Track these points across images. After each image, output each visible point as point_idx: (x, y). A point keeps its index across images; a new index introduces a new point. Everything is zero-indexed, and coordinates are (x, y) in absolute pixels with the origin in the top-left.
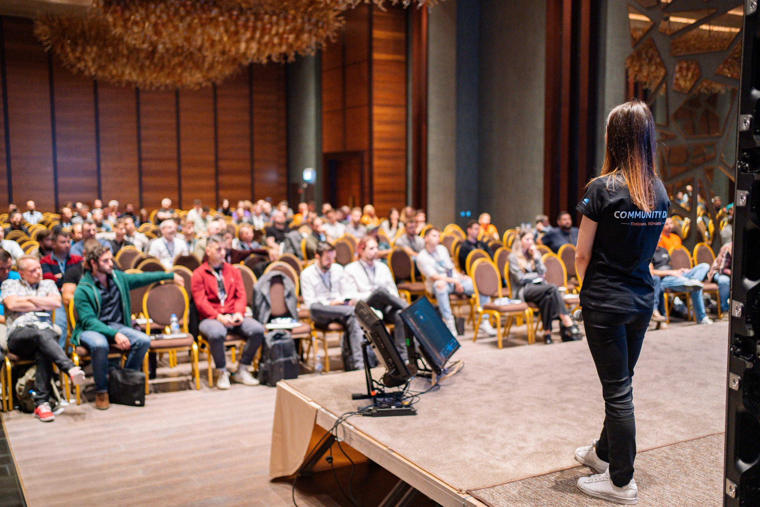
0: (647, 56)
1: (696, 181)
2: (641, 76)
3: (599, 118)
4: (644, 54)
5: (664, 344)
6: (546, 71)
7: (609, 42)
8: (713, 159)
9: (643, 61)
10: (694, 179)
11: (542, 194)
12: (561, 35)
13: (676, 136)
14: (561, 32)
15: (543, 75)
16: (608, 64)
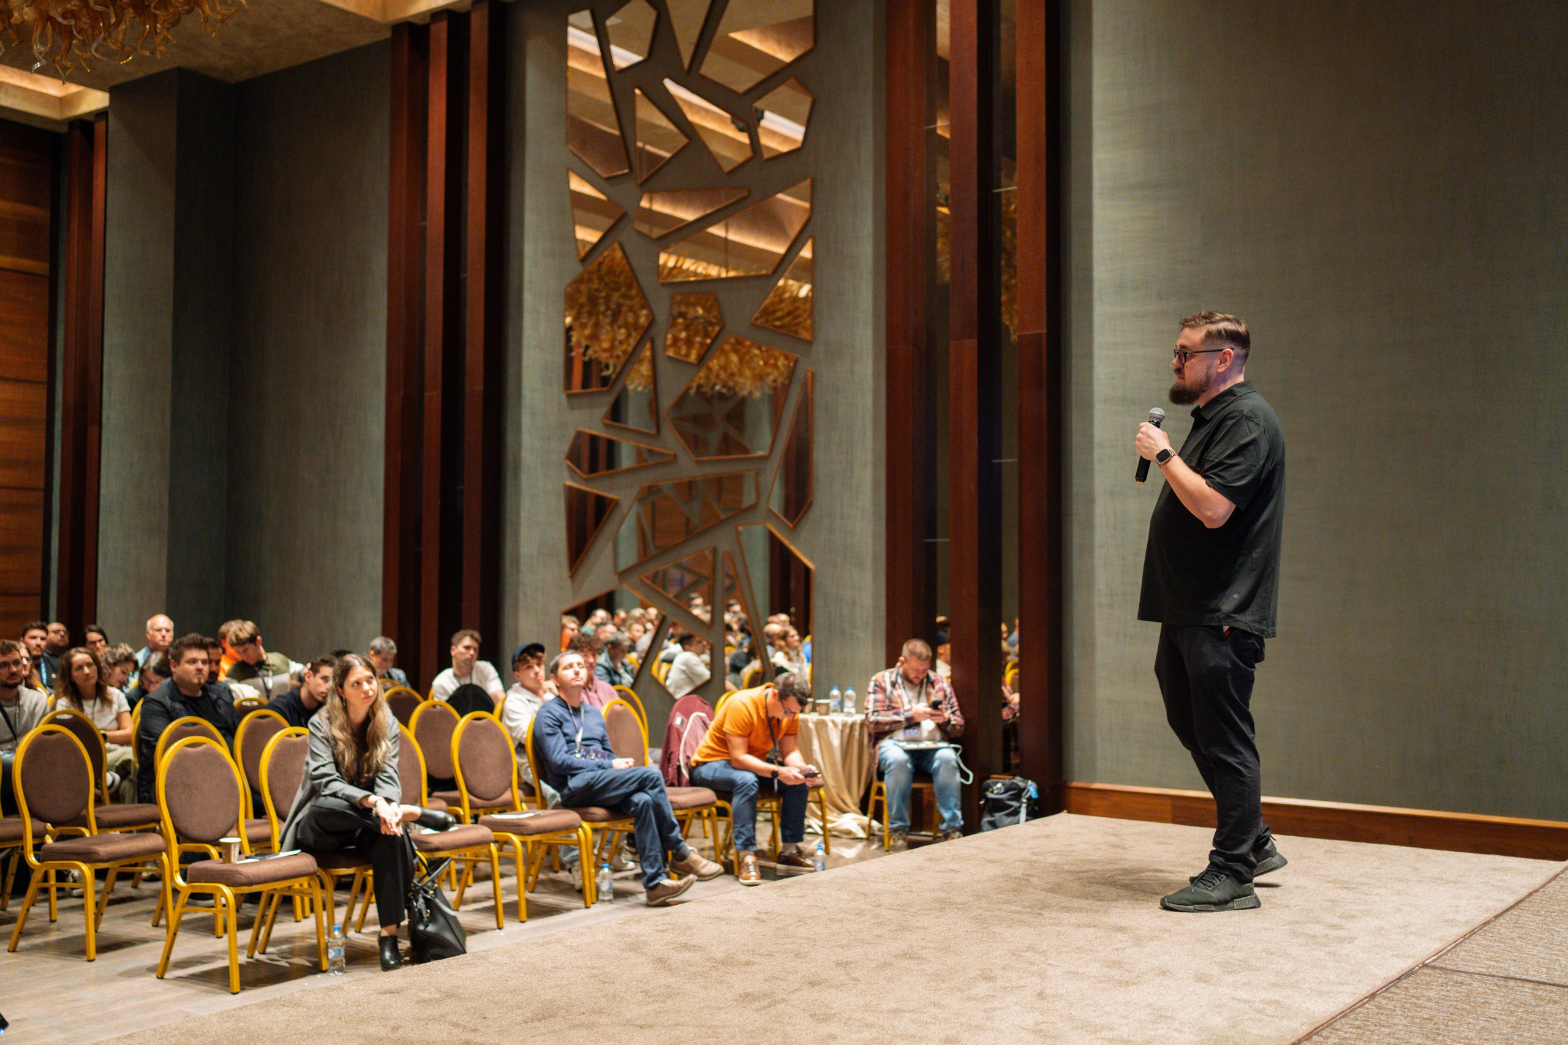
0: (608, 308)
1: (720, 557)
2: (597, 348)
3: (510, 414)
4: (602, 301)
5: (686, 947)
6: (390, 309)
7: (529, 249)
8: (754, 507)
9: (601, 317)
10: (714, 551)
11: (379, 591)
12: (424, 230)
13: (675, 456)
14: (422, 224)
15: (382, 316)
16: (527, 297)
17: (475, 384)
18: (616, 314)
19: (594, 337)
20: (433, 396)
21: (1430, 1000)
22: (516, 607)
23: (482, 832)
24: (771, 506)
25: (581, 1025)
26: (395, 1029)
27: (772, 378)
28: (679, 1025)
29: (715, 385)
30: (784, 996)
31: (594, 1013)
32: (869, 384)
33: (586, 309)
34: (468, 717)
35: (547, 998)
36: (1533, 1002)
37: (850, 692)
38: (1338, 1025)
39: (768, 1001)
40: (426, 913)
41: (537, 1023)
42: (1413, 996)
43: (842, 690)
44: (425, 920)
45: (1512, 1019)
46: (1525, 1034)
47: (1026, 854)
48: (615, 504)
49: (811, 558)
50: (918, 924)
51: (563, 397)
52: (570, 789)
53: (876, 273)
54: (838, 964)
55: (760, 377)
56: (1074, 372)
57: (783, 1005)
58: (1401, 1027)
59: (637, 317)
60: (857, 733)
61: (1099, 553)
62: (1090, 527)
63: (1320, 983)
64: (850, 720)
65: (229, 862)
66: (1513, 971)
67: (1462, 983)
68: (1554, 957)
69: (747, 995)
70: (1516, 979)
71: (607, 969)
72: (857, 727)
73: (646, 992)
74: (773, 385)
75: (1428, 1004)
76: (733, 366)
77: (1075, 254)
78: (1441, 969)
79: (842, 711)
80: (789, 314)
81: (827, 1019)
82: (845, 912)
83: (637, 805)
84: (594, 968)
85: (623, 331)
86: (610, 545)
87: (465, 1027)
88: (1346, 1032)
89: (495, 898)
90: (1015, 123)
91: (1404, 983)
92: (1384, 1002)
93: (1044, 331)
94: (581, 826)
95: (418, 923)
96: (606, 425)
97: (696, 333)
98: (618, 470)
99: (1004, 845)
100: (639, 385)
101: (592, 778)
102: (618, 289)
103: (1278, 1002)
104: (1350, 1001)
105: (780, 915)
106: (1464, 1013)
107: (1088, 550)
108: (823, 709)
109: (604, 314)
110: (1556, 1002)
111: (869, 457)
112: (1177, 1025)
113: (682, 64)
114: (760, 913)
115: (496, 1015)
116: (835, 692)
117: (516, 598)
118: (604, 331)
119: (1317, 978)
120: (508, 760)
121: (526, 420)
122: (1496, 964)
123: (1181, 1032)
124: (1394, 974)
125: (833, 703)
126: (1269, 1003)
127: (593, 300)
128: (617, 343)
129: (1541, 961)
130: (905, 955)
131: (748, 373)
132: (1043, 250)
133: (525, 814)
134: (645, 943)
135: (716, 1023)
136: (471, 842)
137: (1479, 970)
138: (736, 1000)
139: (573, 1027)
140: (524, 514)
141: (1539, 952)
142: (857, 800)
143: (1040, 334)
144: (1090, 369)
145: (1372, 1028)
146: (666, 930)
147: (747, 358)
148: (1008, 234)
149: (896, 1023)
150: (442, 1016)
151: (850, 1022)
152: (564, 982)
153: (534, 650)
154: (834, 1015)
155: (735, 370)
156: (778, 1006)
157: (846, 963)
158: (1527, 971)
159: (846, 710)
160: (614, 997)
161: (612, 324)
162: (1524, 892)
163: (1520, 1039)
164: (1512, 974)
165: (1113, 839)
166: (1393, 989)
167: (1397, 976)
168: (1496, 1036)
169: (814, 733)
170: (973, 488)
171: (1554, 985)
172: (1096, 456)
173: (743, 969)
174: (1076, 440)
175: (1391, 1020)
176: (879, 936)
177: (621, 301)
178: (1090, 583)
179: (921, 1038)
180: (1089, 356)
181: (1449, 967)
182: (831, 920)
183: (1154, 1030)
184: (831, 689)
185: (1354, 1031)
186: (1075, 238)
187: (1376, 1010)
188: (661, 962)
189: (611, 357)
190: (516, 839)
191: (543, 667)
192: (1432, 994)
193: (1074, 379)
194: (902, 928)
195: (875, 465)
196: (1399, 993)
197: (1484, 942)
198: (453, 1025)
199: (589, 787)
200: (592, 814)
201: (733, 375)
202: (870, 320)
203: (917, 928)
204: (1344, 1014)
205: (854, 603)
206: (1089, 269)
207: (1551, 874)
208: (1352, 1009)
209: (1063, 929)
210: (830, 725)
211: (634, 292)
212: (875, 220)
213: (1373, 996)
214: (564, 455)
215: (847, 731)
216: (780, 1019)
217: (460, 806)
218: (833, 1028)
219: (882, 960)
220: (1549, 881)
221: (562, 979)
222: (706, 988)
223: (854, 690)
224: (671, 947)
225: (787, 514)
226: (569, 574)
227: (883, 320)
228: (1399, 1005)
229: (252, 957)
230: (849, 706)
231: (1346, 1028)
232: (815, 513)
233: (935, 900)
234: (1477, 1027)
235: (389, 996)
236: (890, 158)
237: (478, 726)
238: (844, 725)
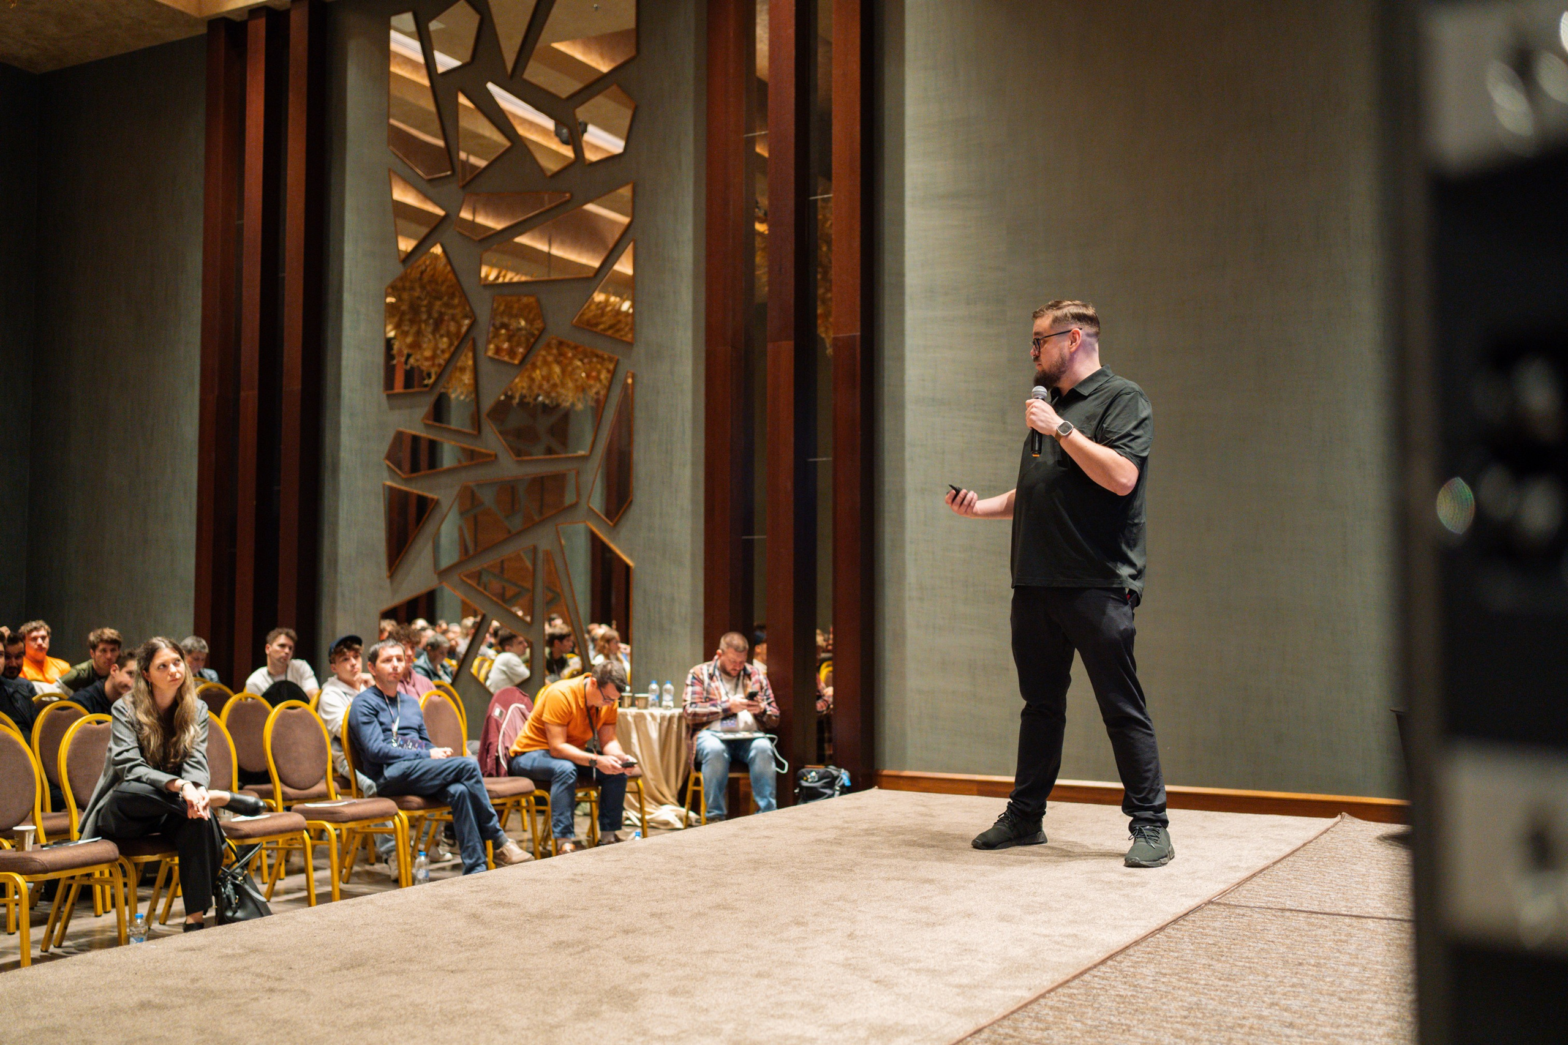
0: (430, 316)
1: (540, 555)
2: (418, 357)
3: (329, 415)
4: (423, 309)
5: (501, 904)
6: (205, 307)
7: (348, 248)
8: (574, 506)
9: (423, 326)
10: (535, 549)
11: (192, 594)
12: (240, 230)
13: (496, 456)
14: (239, 222)
15: (197, 315)
16: (347, 297)
17: (292, 384)
18: (438, 324)
19: (416, 345)
20: (249, 396)
21: (1214, 929)
22: (333, 609)
23: (294, 819)
24: (591, 505)
25: (391, 972)
26: (194, 981)
27: (594, 390)
28: (491, 969)
29: (538, 395)
30: (598, 943)
31: (405, 961)
32: (688, 386)
33: (407, 317)
34: (281, 706)
35: (357, 950)
36: (1306, 928)
37: (668, 686)
38: (1131, 951)
39: (581, 947)
40: (234, 900)
41: (345, 972)
42: (1199, 927)
43: (661, 684)
44: (234, 906)
45: (1288, 942)
46: (1299, 953)
47: (839, 823)
48: (437, 503)
49: (631, 556)
50: (732, 881)
51: (384, 396)
52: (385, 778)
53: (696, 277)
54: (653, 915)
55: (582, 389)
56: (887, 373)
57: (597, 950)
58: (1188, 952)
59: (460, 326)
60: (675, 726)
61: (909, 548)
62: (901, 523)
63: (1115, 919)
64: (668, 713)
65: (23, 849)
66: (1289, 904)
67: (1243, 915)
68: (1325, 893)
69: (561, 943)
70: (1291, 910)
71: (419, 925)
72: (675, 720)
73: (459, 943)
74: (595, 397)
75: (1213, 933)
76: (556, 377)
77: (888, 260)
78: (1225, 904)
79: (660, 706)
80: (611, 327)
81: (640, 960)
82: (661, 873)
83: (453, 796)
84: (406, 924)
85: (445, 340)
86: (430, 544)
87: (269, 977)
88: (1138, 957)
89: (308, 889)
90: (831, 133)
91: (1191, 917)
92: (1173, 932)
93: (859, 334)
94: (397, 814)
95: (226, 909)
96: (427, 426)
97: (519, 345)
98: (439, 469)
99: (817, 816)
100: (462, 393)
101: (408, 768)
102: (440, 298)
103: (1076, 936)
104: (1143, 933)
105: (595, 876)
106: (1245, 938)
107: (900, 546)
108: (642, 703)
109: (426, 322)
110: (1326, 927)
111: (688, 456)
112: (981, 956)
113: (505, 68)
114: (575, 875)
115: (303, 966)
116: (654, 686)
117: (334, 600)
118: (426, 339)
119: (1112, 915)
120: (323, 750)
121: (345, 421)
122: (1274, 900)
123: (984, 961)
124: (1182, 910)
125: (651, 697)
126: (1068, 936)
127: (414, 308)
128: (439, 352)
129: (1314, 896)
130: (718, 907)
131: (570, 385)
132: (858, 256)
133: (340, 803)
134: (459, 902)
135: (528, 966)
136: (283, 828)
137: (1258, 904)
138: (550, 947)
139: (383, 973)
140: (343, 515)
141: (1312, 889)
142: (675, 792)
143: (854, 336)
144: (902, 370)
145: (1162, 953)
146: (481, 891)
147: (570, 368)
148: (824, 249)
149: (709, 962)
150: (245, 968)
151: (664, 963)
152: (375, 936)
153: (351, 643)
154: (648, 957)
155: (558, 381)
156: (592, 951)
157: (661, 914)
158: (1302, 904)
159: (664, 703)
160: (426, 947)
161: (434, 333)
162: (1300, 843)
163: (1295, 956)
164: (1287, 907)
165: (923, 809)
166: (1181, 922)
167: (1186, 912)
168: (1273, 955)
169: (633, 726)
170: (789, 485)
171: (1325, 914)
172: (907, 455)
173: (557, 921)
174: (888, 438)
175: (1179, 946)
176: (693, 892)
177: (443, 310)
178: (902, 576)
179: (733, 974)
180: (901, 359)
181: (1233, 903)
182: (646, 879)
183: (959, 960)
184: (649, 683)
185: (1146, 956)
186: (888, 244)
187: (1165, 939)
188: (475, 917)
189: (433, 365)
190: (329, 826)
191: (360, 659)
192: (1217, 924)
193: (886, 381)
194: (716, 884)
195: (694, 464)
196: (1187, 925)
197: (1264, 883)
198: (257, 975)
199: (405, 776)
200: (408, 802)
201: (555, 385)
202: (690, 324)
203: (732, 884)
204: (1136, 943)
205: (673, 599)
206: (901, 275)
207: (1323, 828)
208: (1144, 938)
209: (873, 882)
210: (649, 718)
211: (456, 301)
212: (695, 225)
213: (1162, 929)
214: (383, 456)
215: (665, 724)
216: (593, 962)
217: (273, 798)
218: (646, 968)
219: (696, 911)
220: (1322, 834)
221: (373, 933)
222: (520, 938)
223: (672, 684)
224: (485, 905)
225: (608, 514)
226: (388, 574)
227: (702, 323)
228: (1187, 934)
229: (46, 951)
230: (668, 700)
231: (1138, 954)
232: (635, 511)
233: (749, 861)
234: (1257, 949)
235: (189, 953)
236: (710, 163)
237: (290, 715)
238: (663, 718)
